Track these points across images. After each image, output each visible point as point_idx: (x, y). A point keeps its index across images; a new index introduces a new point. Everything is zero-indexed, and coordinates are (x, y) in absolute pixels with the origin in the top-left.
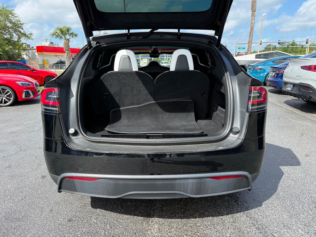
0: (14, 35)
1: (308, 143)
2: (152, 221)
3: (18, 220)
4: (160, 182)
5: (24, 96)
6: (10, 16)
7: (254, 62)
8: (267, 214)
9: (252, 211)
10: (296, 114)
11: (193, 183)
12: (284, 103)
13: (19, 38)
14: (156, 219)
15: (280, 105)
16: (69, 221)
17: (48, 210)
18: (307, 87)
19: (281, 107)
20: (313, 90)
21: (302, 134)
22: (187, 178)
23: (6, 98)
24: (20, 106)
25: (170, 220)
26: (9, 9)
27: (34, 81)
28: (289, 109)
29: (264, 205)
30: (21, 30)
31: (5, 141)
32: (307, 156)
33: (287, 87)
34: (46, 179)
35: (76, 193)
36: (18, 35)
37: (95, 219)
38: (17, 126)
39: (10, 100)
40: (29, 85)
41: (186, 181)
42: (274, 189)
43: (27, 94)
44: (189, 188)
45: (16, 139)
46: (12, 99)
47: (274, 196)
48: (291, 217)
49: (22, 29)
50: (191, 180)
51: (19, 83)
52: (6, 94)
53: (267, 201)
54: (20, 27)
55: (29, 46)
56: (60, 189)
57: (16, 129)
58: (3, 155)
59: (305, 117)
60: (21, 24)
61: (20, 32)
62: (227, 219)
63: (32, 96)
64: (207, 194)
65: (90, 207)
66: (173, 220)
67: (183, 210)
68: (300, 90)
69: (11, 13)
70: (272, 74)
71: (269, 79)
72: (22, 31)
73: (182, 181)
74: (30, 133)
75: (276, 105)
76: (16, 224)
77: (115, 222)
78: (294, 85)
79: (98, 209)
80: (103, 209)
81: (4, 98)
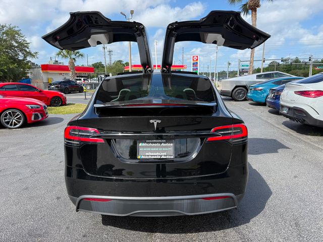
0: (20, 54)
1: (299, 165)
2: (155, 236)
3: (40, 236)
4: (161, 203)
5: (33, 119)
6: (17, 36)
7: (255, 82)
8: (253, 229)
9: (241, 227)
10: (292, 135)
11: (188, 203)
12: (282, 124)
13: (25, 57)
14: (158, 234)
15: (278, 126)
16: (84, 236)
17: (65, 227)
18: (301, 111)
19: (279, 128)
20: (305, 114)
21: (294, 157)
22: (183, 199)
23: (16, 121)
24: (29, 128)
25: (170, 235)
26: (16, 29)
27: (42, 104)
28: (286, 130)
29: (251, 222)
30: (26, 49)
31: (20, 164)
32: (295, 177)
33: (283, 110)
34: (60, 199)
35: (92, 212)
36: (23, 54)
37: (106, 235)
38: (29, 148)
39: (19, 122)
40: (38, 107)
41: (182, 201)
42: (262, 208)
43: (36, 116)
44: (185, 207)
45: (30, 162)
46: (22, 121)
47: (261, 214)
48: (273, 232)
49: (28, 48)
50: (186, 200)
51: (29, 106)
52: (16, 117)
53: (254, 219)
54: (26, 46)
55: (33, 64)
56: (78, 209)
57: (27, 152)
58: (19, 178)
59: (300, 139)
60: (27, 43)
61: (26, 51)
62: (219, 234)
63: (40, 118)
64: (200, 212)
65: (102, 225)
66: (173, 235)
67: (182, 227)
68: (294, 114)
69: (18, 34)
70: (271, 96)
71: (268, 100)
72: (28, 50)
73: (179, 202)
74: (42, 156)
75: (274, 126)
76: (39, 240)
77: (124, 237)
78: (290, 108)
79: (109, 226)
80: (112, 226)
81: (14, 121)
